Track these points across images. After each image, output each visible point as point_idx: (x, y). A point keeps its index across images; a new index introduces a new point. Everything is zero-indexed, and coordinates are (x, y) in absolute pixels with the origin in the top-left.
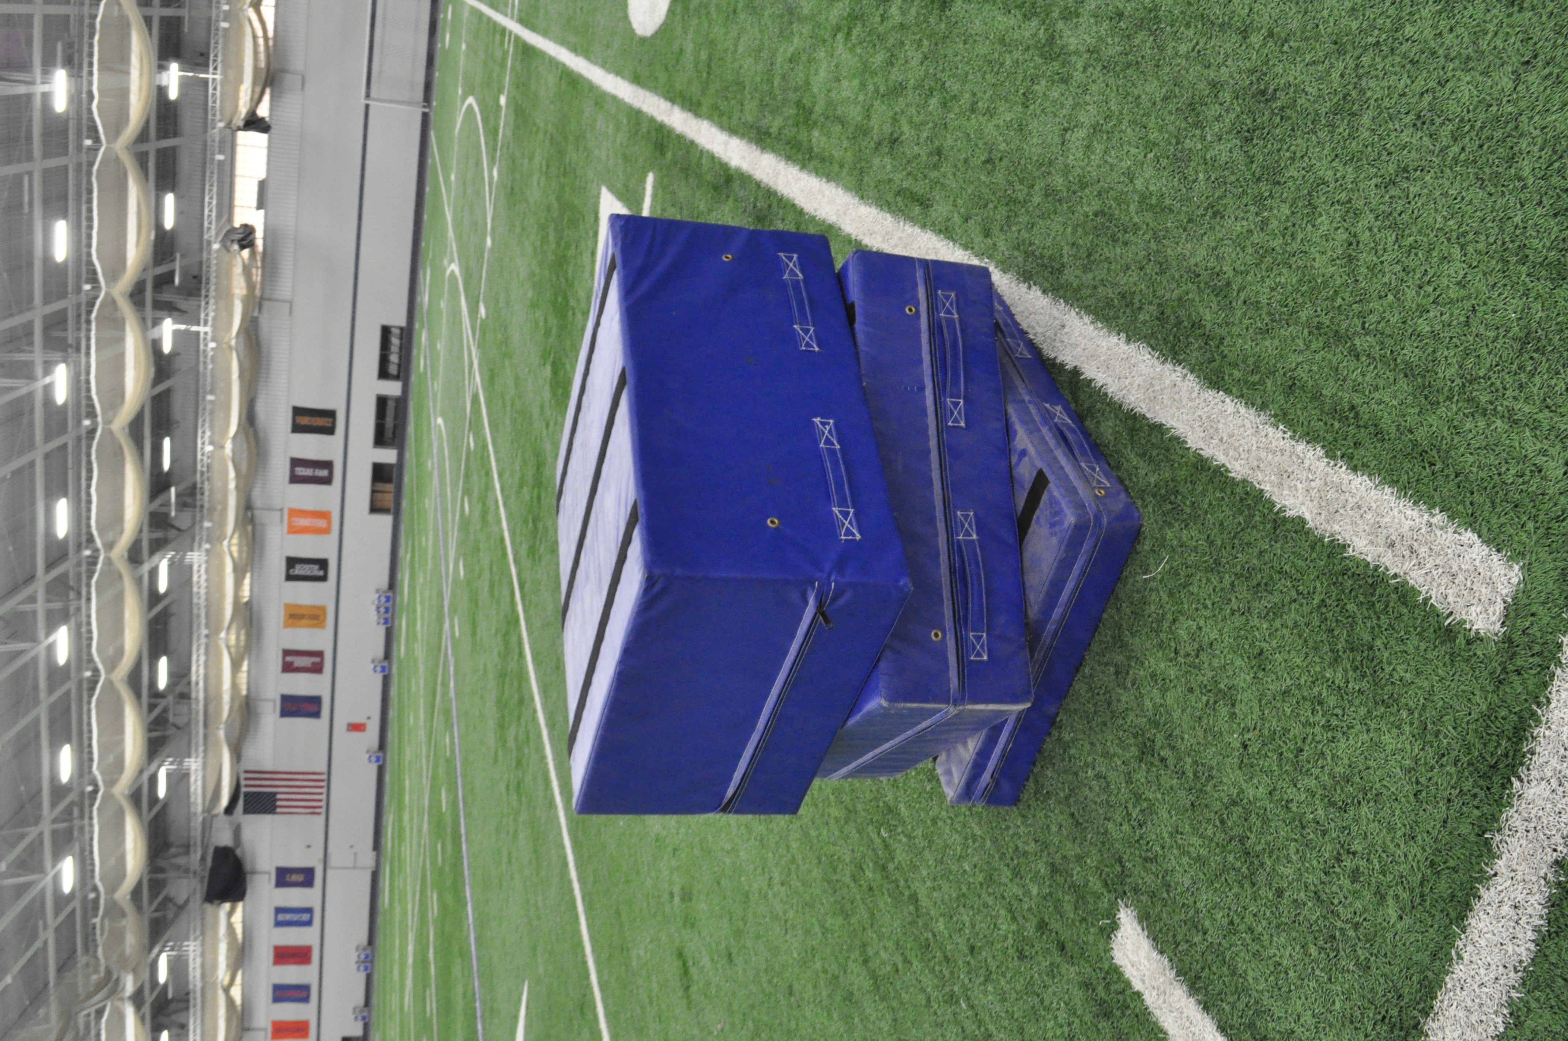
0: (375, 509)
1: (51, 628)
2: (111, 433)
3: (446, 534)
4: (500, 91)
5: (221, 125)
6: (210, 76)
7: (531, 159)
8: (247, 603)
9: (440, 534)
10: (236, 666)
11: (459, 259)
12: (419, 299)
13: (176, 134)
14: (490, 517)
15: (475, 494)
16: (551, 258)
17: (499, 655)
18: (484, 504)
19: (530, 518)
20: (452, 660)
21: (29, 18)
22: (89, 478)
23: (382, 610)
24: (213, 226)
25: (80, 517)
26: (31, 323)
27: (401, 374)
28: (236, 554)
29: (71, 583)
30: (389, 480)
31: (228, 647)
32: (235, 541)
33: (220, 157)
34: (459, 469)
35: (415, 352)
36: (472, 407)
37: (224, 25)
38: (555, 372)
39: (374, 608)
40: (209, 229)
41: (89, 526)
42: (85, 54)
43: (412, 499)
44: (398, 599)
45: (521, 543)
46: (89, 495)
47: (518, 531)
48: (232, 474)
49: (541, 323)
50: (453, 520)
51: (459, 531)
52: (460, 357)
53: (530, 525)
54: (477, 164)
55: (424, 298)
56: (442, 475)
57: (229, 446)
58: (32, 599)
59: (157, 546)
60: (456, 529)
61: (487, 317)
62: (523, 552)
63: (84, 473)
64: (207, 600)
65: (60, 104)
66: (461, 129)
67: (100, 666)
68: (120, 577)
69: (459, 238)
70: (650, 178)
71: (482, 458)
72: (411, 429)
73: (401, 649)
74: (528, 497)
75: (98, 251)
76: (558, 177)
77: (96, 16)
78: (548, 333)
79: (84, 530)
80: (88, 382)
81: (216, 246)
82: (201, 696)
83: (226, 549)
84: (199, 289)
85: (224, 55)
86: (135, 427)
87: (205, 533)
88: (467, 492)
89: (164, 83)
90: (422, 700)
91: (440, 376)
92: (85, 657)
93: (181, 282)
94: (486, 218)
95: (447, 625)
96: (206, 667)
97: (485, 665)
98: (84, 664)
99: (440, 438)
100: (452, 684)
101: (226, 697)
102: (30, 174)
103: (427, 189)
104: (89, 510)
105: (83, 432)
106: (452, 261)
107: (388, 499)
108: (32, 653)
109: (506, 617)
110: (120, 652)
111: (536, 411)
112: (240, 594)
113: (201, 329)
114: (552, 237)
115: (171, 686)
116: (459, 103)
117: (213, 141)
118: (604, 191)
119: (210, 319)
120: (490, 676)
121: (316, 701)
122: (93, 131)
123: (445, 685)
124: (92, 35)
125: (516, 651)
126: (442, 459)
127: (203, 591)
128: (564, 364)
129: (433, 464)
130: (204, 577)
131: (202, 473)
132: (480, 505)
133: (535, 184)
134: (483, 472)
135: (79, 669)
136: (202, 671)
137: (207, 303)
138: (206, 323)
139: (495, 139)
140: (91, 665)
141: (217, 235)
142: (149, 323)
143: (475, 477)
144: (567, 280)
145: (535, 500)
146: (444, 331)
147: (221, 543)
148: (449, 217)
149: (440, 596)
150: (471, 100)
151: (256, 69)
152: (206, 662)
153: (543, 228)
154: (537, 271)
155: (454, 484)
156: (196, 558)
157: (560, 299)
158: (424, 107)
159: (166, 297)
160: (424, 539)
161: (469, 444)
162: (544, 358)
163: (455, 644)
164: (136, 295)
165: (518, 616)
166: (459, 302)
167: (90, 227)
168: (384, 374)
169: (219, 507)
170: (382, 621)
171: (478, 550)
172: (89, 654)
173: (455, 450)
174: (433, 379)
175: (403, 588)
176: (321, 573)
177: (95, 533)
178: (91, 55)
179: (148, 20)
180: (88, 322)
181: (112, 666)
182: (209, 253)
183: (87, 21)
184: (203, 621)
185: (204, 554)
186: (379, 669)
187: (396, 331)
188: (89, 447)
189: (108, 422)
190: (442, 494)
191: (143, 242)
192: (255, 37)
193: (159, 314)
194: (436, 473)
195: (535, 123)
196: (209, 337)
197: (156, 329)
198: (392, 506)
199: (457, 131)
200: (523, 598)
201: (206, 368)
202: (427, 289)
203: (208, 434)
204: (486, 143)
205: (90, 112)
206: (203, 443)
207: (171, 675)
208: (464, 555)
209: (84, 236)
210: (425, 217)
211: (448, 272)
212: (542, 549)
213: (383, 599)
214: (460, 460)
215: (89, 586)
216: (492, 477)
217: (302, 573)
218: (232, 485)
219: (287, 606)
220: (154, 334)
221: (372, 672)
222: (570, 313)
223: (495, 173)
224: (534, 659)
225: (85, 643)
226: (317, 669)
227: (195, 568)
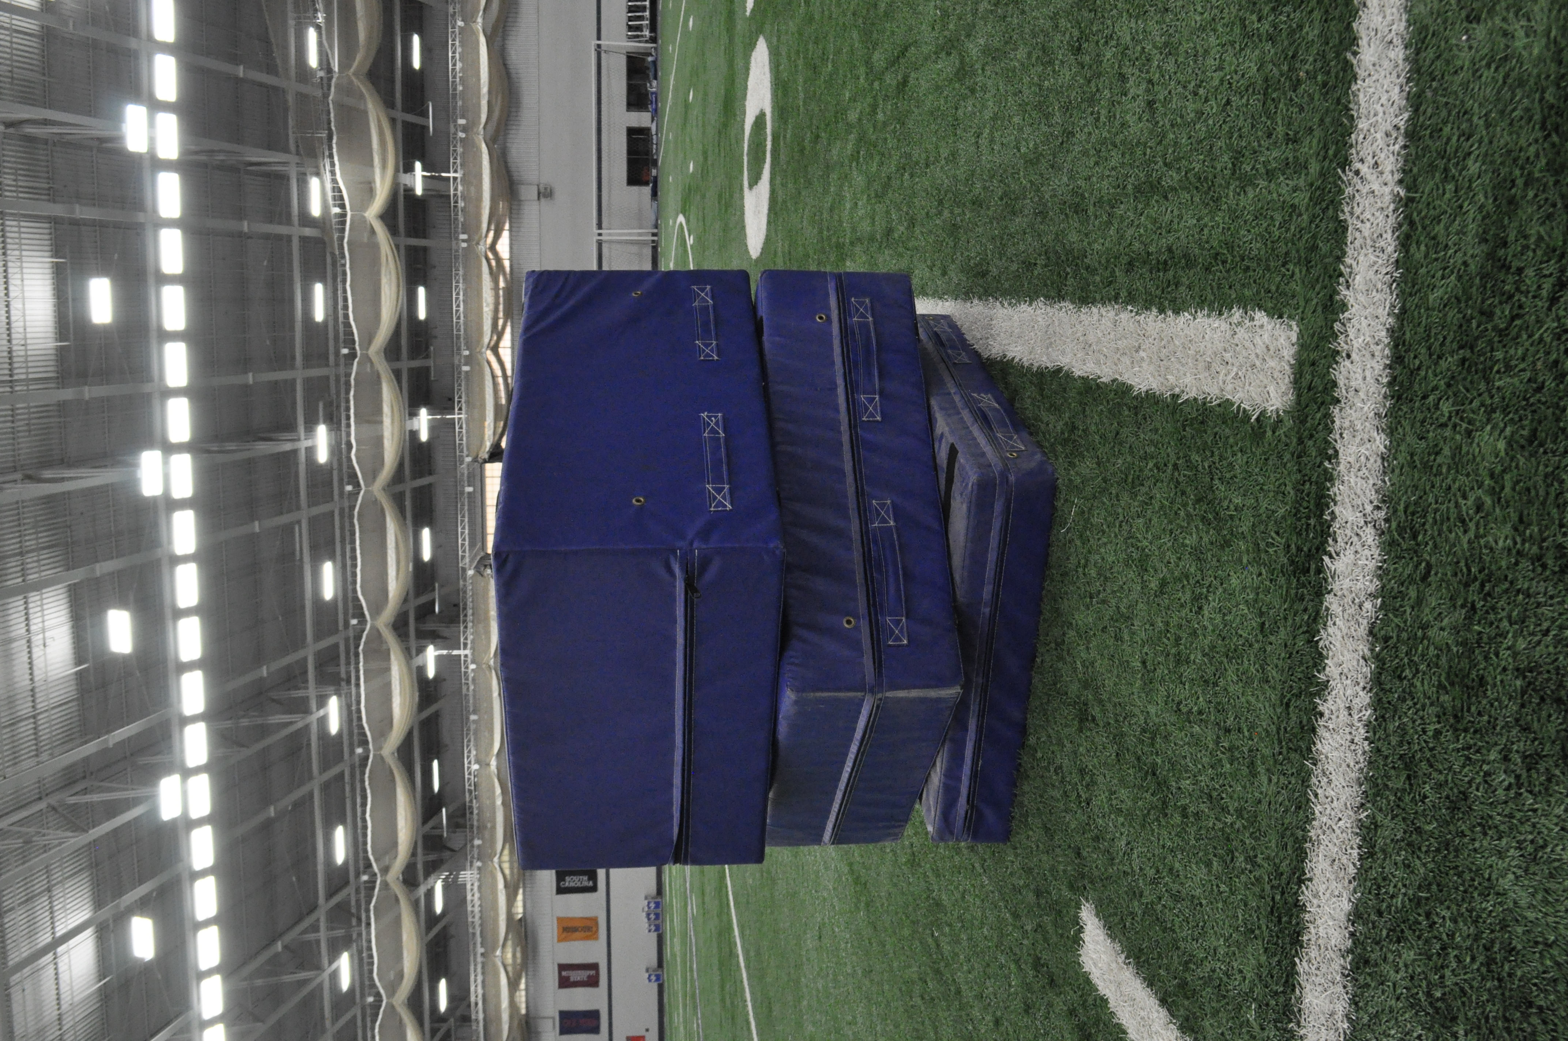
1: (334, 955)
2: (382, 758)
5: (468, 459)
6: (456, 416)
8: (520, 920)
10: (513, 985)
13: (430, 473)
21: (293, 382)
22: (364, 805)
23: (652, 916)
24: (467, 554)
25: (356, 844)
26: (305, 659)
28: (507, 872)
29: (354, 910)
31: (505, 967)
32: (506, 857)
33: (470, 489)
37: (466, 368)
39: (644, 914)
40: (463, 557)
41: (366, 851)
42: (342, 409)
44: (666, 905)
46: (364, 820)
48: (498, 791)
57: (493, 763)
58: (315, 928)
59: (432, 868)
63: (359, 800)
64: (481, 918)
65: (323, 456)
67: (382, 991)
68: (397, 900)
75: (362, 587)
77: (350, 374)
79: (361, 855)
80: (359, 711)
81: (471, 572)
82: (481, 1016)
83: (497, 866)
84: (458, 616)
85: (467, 396)
86: (405, 751)
87: (476, 851)
89: (415, 428)
90: (680, 994)
92: (367, 983)
93: (440, 612)
96: (484, 987)
97: (710, 931)
98: (367, 990)
100: (695, 965)
101: (505, 1017)
102: (299, 522)
104: (365, 835)
105: (357, 760)
108: (318, 981)
110: (400, 975)
112: (514, 910)
113: (462, 652)
115: (451, 1009)
117: (463, 474)
119: (469, 642)
121: (594, 1015)
122: (353, 478)
123: (691, 967)
124: (348, 392)
127: (477, 909)
130: (477, 895)
131: (470, 792)
135: (363, 996)
136: (480, 991)
137: (466, 627)
138: (465, 648)
140: (374, 990)
141: (471, 562)
142: (412, 652)
147: (492, 861)
151: (497, 406)
152: (483, 982)
156: (469, 877)
159: (430, 626)
163: (695, 923)
164: (400, 626)
167: (355, 566)
169: (489, 825)
170: (653, 928)
172: (371, 979)
176: (591, 884)
177: (371, 857)
178: (348, 409)
179: (397, 374)
180: (357, 655)
181: (392, 989)
182: (465, 580)
183: (343, 379)
184: (479, 940)
185: (476, 872)
186: (653, 978)
188: (363, 773)
189: (379, 748)
191: (402, 575)
192: (494, 377)
193: (423, 642)
196: (469, 660)
197: (421, 656)
201: (468, 689)
203: (474, 752)
205: (349, 459)
206: (470, 763)
207: (451, 998)
209: (349, 573)
213: (652, 905)
215: (368, 911)
217: (572, 884)
218: (499, 802)
219: (559, 920)
220: (418, 661)
221: (647, 981)
225: (366, 968)
226: (593, 982)
227: (469, 887)
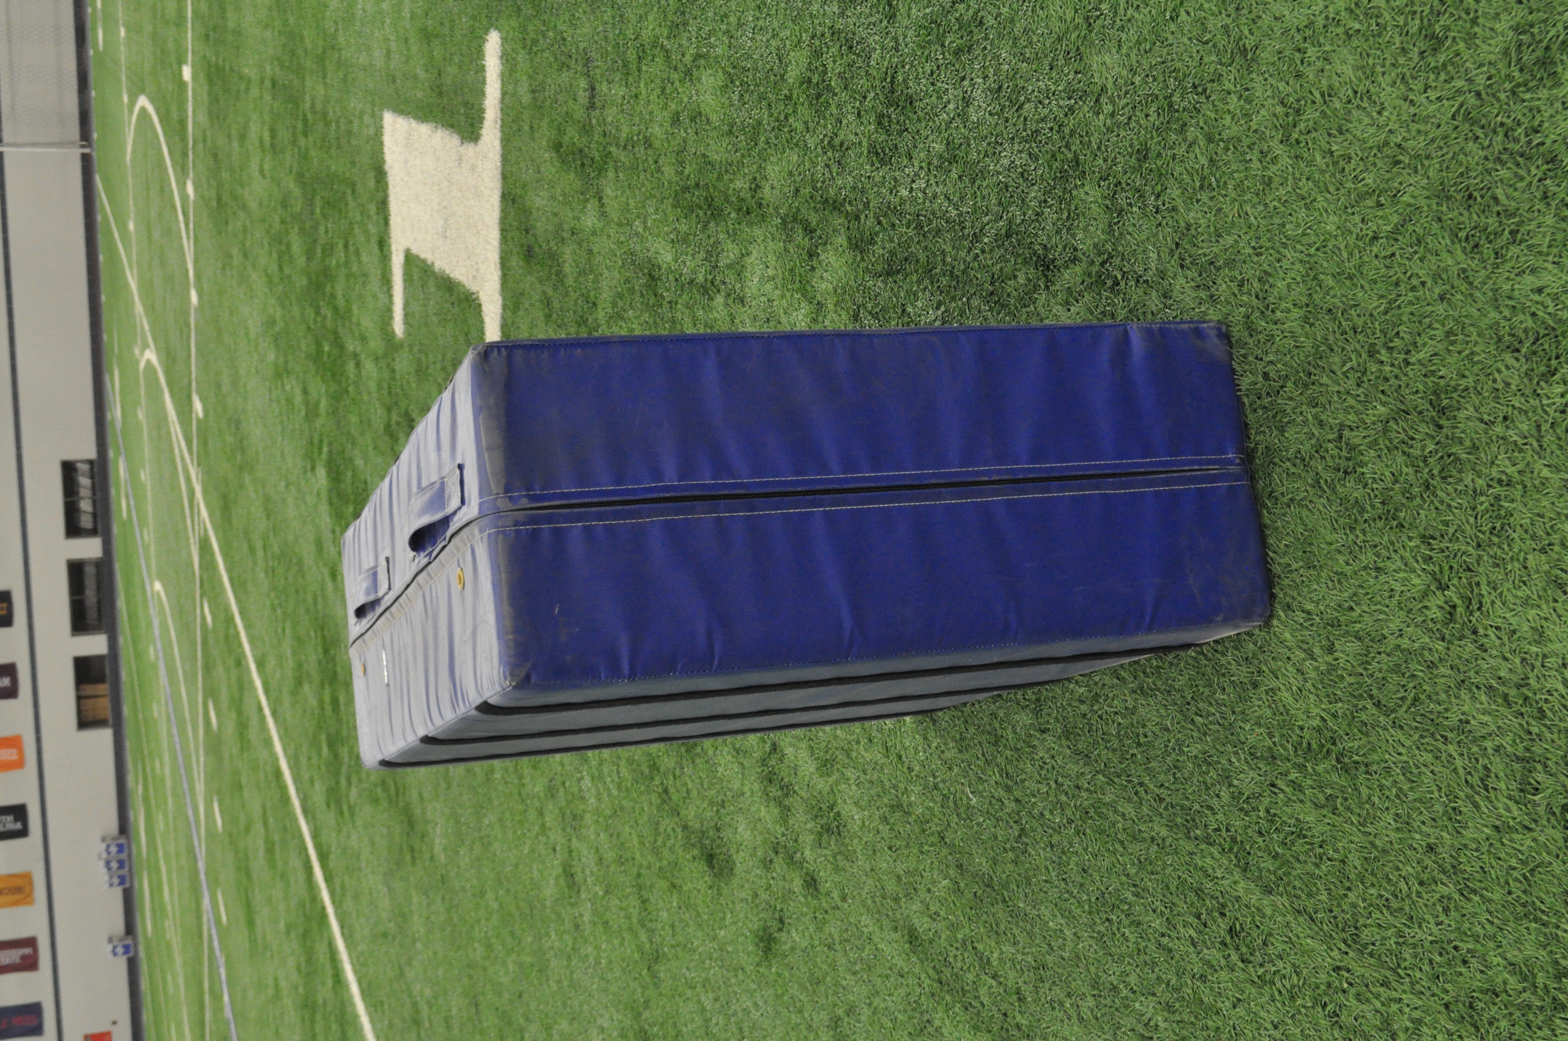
0: (84, 723)
3: (187, 758)
4: (181, 62)
7: (243, 137)
9: (180, 758)
11: (155, 340)
12: (109, 416)
14: (253, 734)
15: (224, 697)
16: (301, 282)
17: (298, 969)
18: (240, 713)
19: (323, 737)
20: (222, 961)
23: (114, 865)
27: (99, 527)
30: (101, 679)
34: (194, 658)
35: (113, 492)
36: (201, 558)
38: (335, 476)
39: (102, 863)
43: (134, 702)
44: (134, 848)
45: (312, 782)
47: (303, 759)
49: (298, 399)
50: (196, 739)
51: (206, 754)
52: (174, 486)
53: (325, 750)
54: (162, 190)
55: (116, 413)
56: (171, 671)
60: (201, 751)
61: (206, 414)
62: (319, 795)
66: (134, 151)
69: (150, 309)
70: (493, 43)
71: (227, 638)
72: (121, 603)
73: (146, 923)
74: (313, 702)
76: (294, 142)
78: (311, 413)
88: (211, 693)
90: (185, 1010)
91: (151, 521)
94: (184, 262)
95: (206, 901)
97: (276, 980)
99: (162, 611)
100: (226, 998)
103: (101, 258)
106: (145, 346)
107: (103, 706)
109: (302, 905)
111: (307, 552)
114: (297, 248)
116: (126, 117)
118: (388, 118)
120: (288, 1002)
121: (35, 1010)
123: (216, 996)
125: (329, 971)
126: (167, 644)
128: (351, 460)
129: (156, 652)
132: (234, 715)
133: (256, 174)
134: (231, 662)
139: (184, 139)
143: (220, 670)
144: (336, 309)
145: (328, 708)
146: (147, 453)
148: (133, 285)
149: (191, 852)
150: (143, 101)
153: (278, 240)
154: (279, 313)
155: (191, 680)
157: (327, 348)
158: (83, 146)
160: (157, 764)
161: (203, 617)
162: (311, 458)
163: (224, 934)
165: (323, 908)
166: (163, 403)
168: (73, 529)
170: (116, 881)
171: (239, 787)
173: (185, 629)
174: (141, 527)
175: (138, 834)
176: (18, 826)
186: (120, 950)
187: (84, 468)
190: (175, 696)
194: (161, 665)
195: (241, 78)
198: (109, 715)
199: (128, 157)
200: (328, 879)
202: (118, 398)
204: (171, 152)
208: (219, 792)
210: (103, 298)
211: (142, 365)
212: (353, 794)
213: (113, 849)
214: (193, 643)
216: (248, 669)
221: (111, 956)
222: (351, 366)
223: (190, 189)
224: (365, 993)
226: (29, 964)
